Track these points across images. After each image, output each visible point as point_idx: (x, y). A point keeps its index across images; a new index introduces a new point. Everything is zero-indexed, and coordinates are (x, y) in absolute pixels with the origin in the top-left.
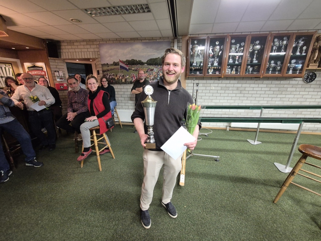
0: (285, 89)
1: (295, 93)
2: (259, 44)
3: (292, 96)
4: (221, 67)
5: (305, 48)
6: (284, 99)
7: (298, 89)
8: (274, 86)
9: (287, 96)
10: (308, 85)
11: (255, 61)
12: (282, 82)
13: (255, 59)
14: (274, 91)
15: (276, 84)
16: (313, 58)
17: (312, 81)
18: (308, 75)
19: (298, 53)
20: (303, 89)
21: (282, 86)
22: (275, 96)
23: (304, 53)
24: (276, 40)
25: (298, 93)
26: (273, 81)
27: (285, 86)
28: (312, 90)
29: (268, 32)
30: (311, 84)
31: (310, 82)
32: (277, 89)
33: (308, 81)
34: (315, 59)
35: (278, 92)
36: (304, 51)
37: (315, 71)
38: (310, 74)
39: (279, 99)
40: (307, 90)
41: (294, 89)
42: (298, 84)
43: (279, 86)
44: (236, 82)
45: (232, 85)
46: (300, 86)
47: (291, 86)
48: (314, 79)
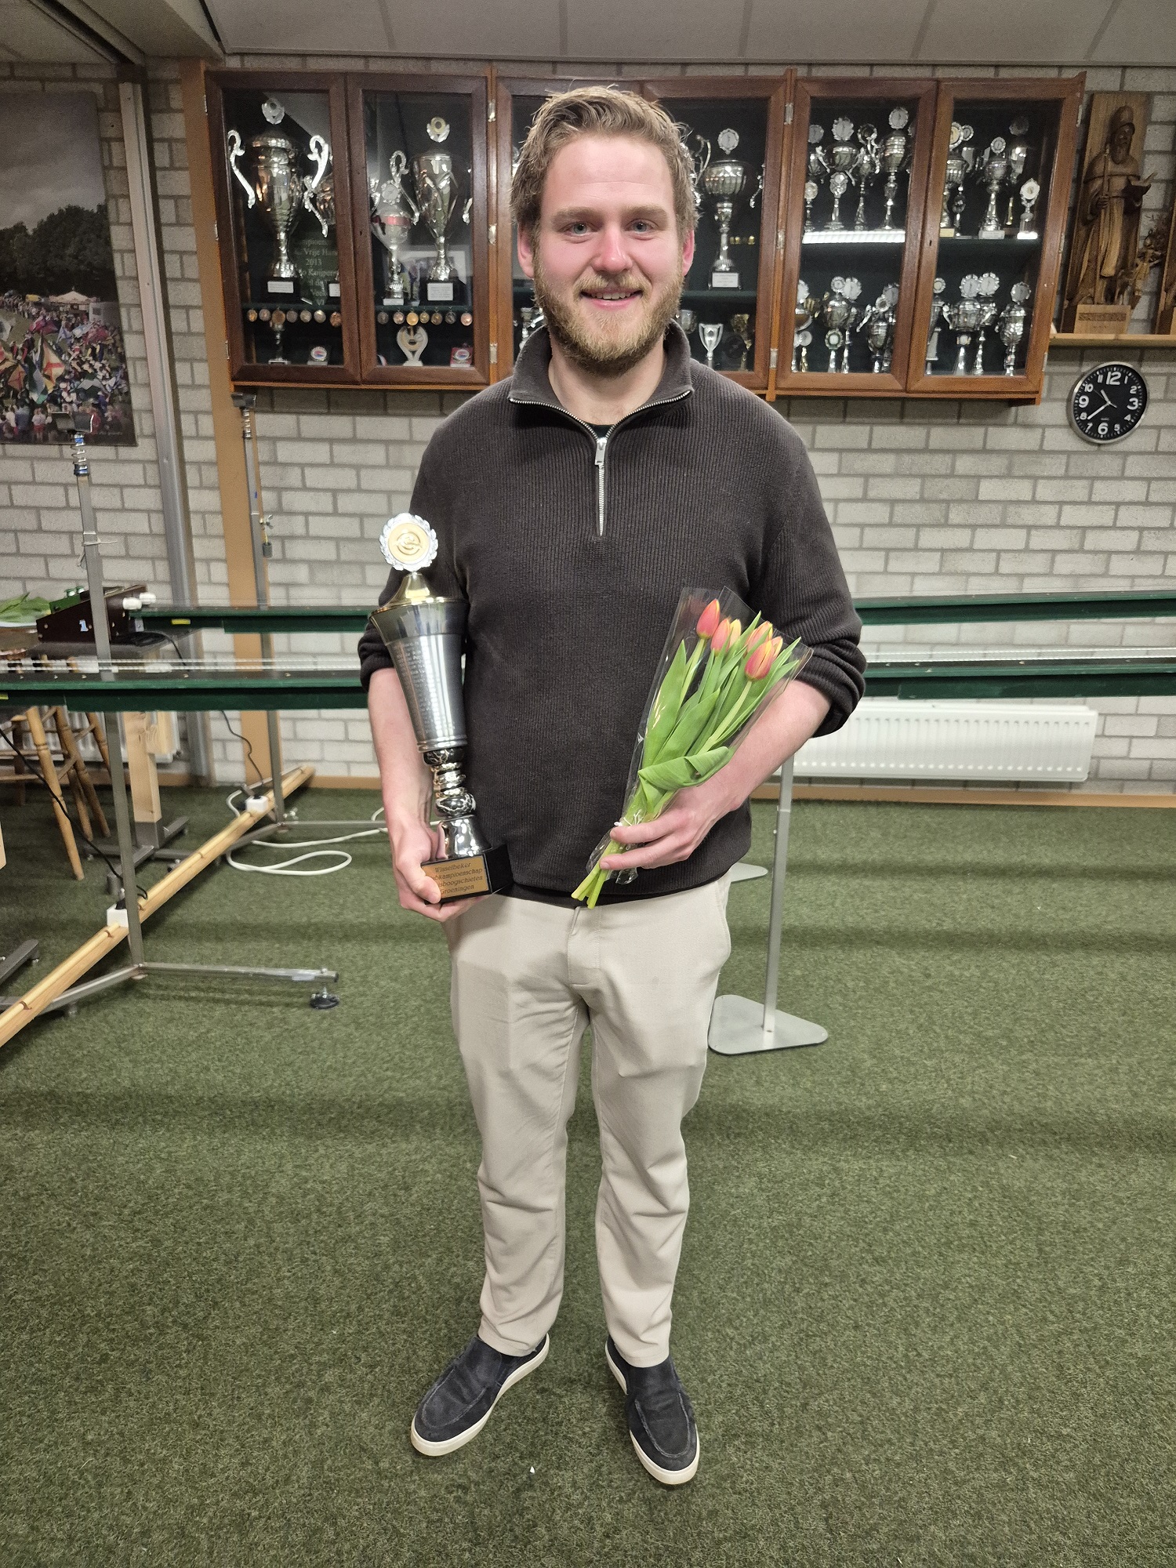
0: (958, 488)
1: (1028, 515)
2: (737, 155)
3: (1013, 539)
6: (965, 563)
7: (1045, 491)
8: (887, 463)
9: (986, 539)
10: (1105, 462)
11: (725, 279)
12: (942, 435)
13: (723, 263)
14: (893, 502)
15: (897, 451)
16: (1097, 262)
17: (1128, 427)
18: (1099, 387)
19: (991, 231)
20: (1079, 491)
21: (940, 463)
22: (906, 537)
23: (1030, 227)
25: (1049, 515)
26: (879, 431)
27: (964, 464)
28: (1133, 491)
30: (1126, 454)
31: (1111, 435)
32: (911, 489)
33: (1103, 427)
34: (1109, 270)
35: (918, 513)
36: (1027, 216)
37: (1141, 360)
38: (1110, 381)
39: (931, 563)
40: (1102, 490)
41: (1021, 489)
42: (1041, 451)
43: (924, 463)
46: (1056, 466)
47: (997, 464)
48: (1137, 414)
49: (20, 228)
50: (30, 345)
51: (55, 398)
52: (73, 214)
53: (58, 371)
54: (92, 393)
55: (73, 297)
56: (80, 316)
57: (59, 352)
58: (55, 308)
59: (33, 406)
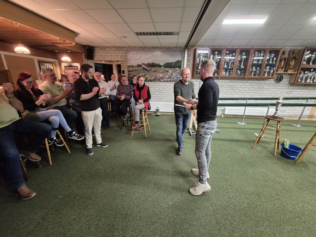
0: (262, 87)
1: (269, 90)
2: (245, 55)
3: (267, 92)
4: (219, 70)
5: (275, 59)
6: (262, 94)
7: (271, 87)
8: (255, 84)
9: (264, 92)
10: (278, 84)
11: (242, 67)
12: (261, 82)
13: (242, 65)
14: (255, 88)
15: (256, 83)
16: (281, 65)
17: (280, 81)
18: (278, 77)
19: (271, 62)
20: (275, 87)
21: (260, 84)
22: (256, 92)
23: (275, 62)
24: (256, 53)
25: (271, 90)
26: (254, 81)
27: (263, 84)
28: (281, 87)
29: (251, 47)
30: (280, 84)
31: (279, 82)
32: (257, 87)
33: (278, 81)
34: (282, 66)
35: (257, 89)
36: (274, 61)
37: (283, 75)
38: (279, 77)
39: (258, 94)
40: (277, 87)
41: (269, 87)
42: (271, 83)
43: (258, 84)
44: (229, 81)
45: (226, 84)
46: (273, 85)
47: (266, 85)
48: (282, 80)
49: (173, 62)
50: (172, 73)
51: (174, 78)
52: (179, 61)
53: (174, 75)
54: (177, 77)
55: (177, 68)
56: (177, 70)
57: (175, 74)
58: (175, 69)
59: (171, 79)
